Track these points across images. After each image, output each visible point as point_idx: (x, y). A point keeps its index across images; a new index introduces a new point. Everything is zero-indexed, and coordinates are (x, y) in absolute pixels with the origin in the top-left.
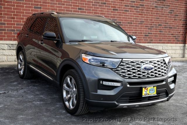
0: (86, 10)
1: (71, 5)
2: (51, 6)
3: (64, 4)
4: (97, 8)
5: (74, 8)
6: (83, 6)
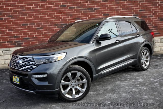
0: (146, 10)
1: (133, 9)
2: (116, 12)
3: (127, 9)
4: (157, 7)
5: (135, 11)
6: (144, 8)
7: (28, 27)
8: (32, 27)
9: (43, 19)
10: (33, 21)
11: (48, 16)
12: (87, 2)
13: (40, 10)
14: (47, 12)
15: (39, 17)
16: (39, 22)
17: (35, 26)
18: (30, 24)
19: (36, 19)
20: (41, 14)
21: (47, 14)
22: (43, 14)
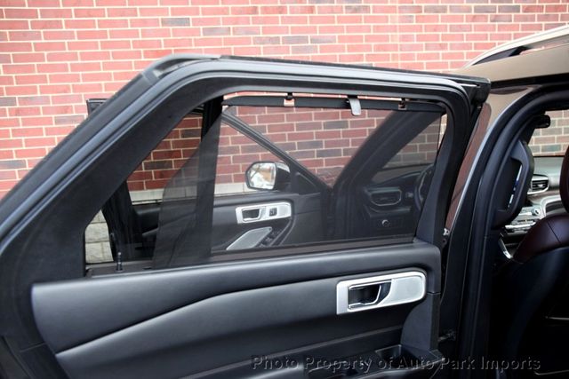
7: (18, 112)
8: (37, 111)
9: (86, 78)
10: (38, 85)
11: (107, 66)
12: (282, 10)
13: (71, 35)
14: (105, 45)
15: (65, 68)
16: (66, 89)
17: (46, 111)
18: (23, 101)
19: (53, 79)
20: (74, 57)
21: (106, 56)
22: (84, 56)
